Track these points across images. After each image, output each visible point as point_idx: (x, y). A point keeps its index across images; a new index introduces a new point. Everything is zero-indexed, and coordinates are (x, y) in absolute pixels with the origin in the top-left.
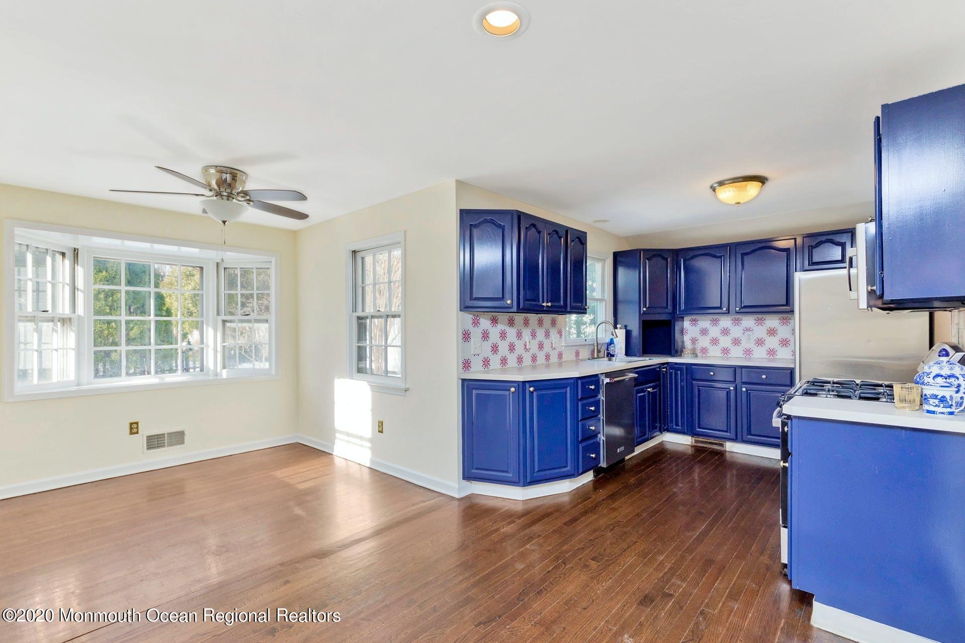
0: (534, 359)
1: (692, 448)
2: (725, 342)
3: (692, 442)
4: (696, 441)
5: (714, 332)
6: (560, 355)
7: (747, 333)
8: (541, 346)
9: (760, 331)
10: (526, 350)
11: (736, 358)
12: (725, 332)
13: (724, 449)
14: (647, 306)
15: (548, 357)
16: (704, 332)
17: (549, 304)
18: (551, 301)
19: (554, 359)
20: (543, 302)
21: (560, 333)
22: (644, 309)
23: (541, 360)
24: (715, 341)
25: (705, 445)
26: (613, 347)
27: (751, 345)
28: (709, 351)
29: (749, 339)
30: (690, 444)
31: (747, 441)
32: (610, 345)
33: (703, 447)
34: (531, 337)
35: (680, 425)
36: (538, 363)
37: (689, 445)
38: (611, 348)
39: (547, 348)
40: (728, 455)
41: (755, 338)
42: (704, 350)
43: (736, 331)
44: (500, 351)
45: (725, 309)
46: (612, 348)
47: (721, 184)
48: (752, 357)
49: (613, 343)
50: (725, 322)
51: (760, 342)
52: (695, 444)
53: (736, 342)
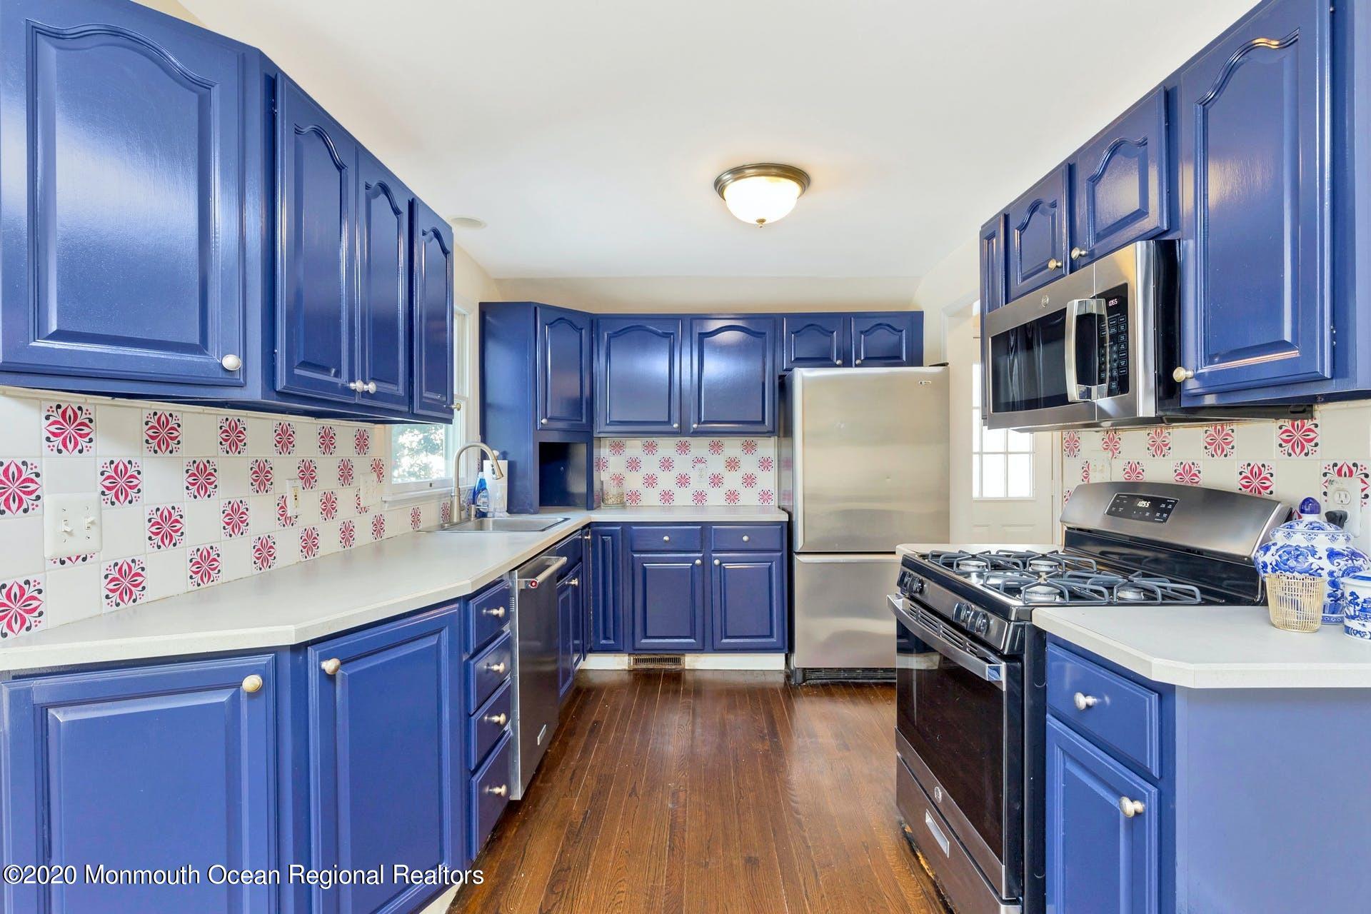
0: (310, 542)
1: (630, 675)
2: (667, 481)
3: (629, 663)
4: (637, 661)
5: (650, 464)
6: (378, 526)
7: (699, 466)
8: (329, 506)
9: (716, 464)
10: (286, 519)
11: (683, 510)
12: (667, 464)
13: (681, 667)
14: (548, 416)
15: (347, 533)
16: (634, 465)
17: (372, 387)
18: (373, 379)
19: (363, 534)
20: (352, 380)
21: (378, 469)
22: (544, 421)
23: (329, 541)
24: (650, 481)
25: (651, 666)
26: (485, 497)
27: (704, 486)
28: (641, 497)
29: (701, 476)
30: (627, 668)
31: (719, 650)
32: (479, 493)
33: (649, 669)
34: (300, 483)
35: (612, 637)
36: (322, 551)
37: (625, 670)
38: (481, 500)
39: (345, 510)
40: (689, 677)
41: (709, 474)
42: (635, 496)
43: (682, 464)
44: (186, 533)
45: (676, 425)
46: (483, 500)
47: (738, 172)
48: (706, 504)
49: (485, 489)
50: (667, 447)
51: (716, 481)
52: (636, 667)
53: (683, 481)
